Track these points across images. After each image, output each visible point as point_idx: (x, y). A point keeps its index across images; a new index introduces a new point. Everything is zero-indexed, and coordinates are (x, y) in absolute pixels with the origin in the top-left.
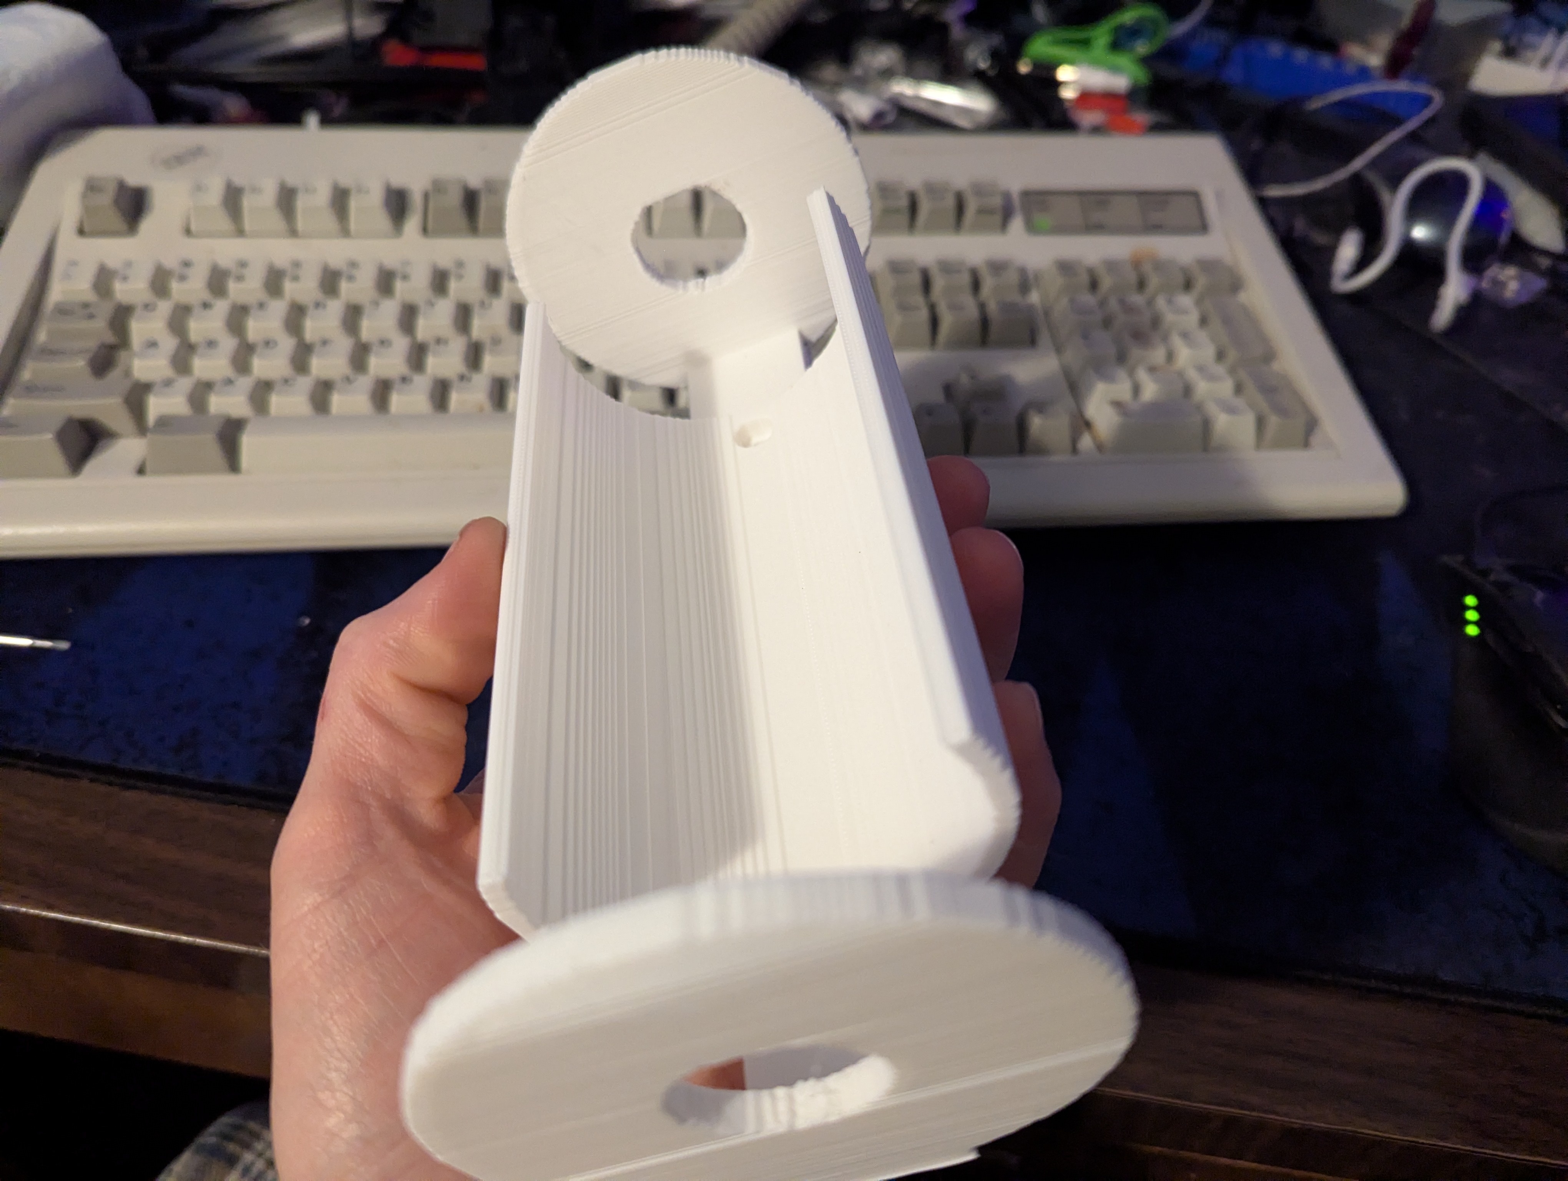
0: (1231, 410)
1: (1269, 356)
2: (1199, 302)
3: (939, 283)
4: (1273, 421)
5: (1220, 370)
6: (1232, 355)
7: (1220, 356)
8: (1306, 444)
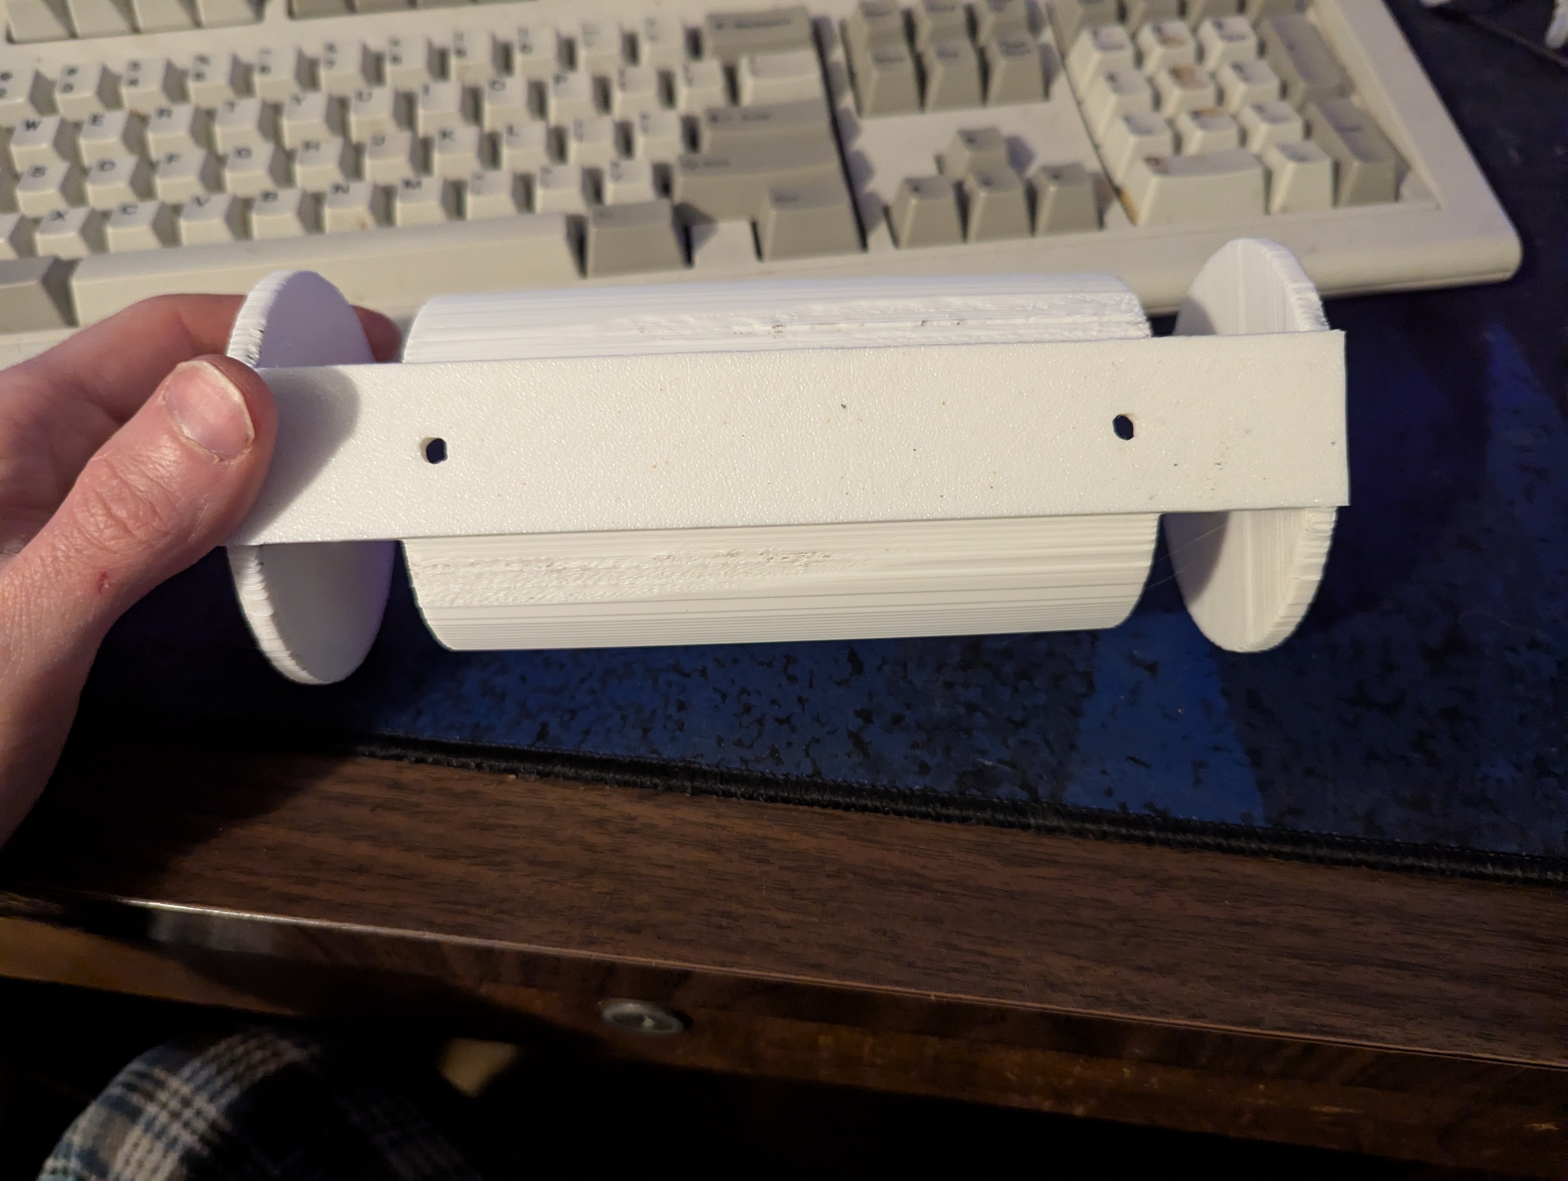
0: (1300, 158)
1: (1346, 88)
2: (1255, 26)
3: (925, 26)
4: (1354, 167)
5: (1285, 108)
6: (1299, 87)
7: (1284, 91)
8: (1397, 196)
